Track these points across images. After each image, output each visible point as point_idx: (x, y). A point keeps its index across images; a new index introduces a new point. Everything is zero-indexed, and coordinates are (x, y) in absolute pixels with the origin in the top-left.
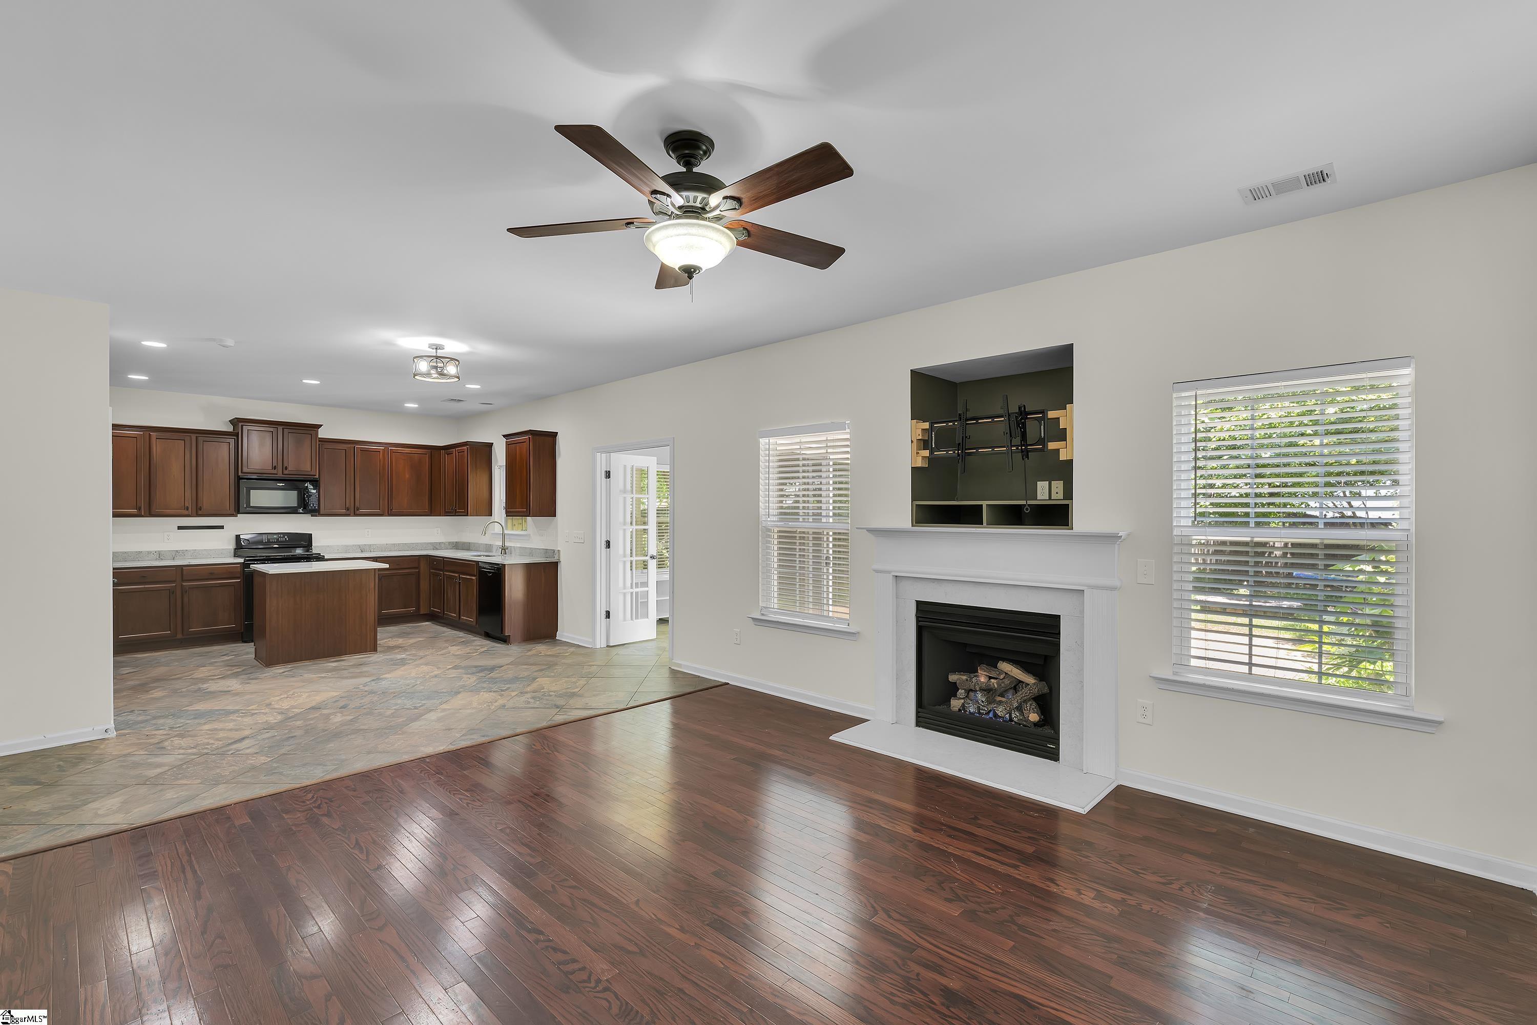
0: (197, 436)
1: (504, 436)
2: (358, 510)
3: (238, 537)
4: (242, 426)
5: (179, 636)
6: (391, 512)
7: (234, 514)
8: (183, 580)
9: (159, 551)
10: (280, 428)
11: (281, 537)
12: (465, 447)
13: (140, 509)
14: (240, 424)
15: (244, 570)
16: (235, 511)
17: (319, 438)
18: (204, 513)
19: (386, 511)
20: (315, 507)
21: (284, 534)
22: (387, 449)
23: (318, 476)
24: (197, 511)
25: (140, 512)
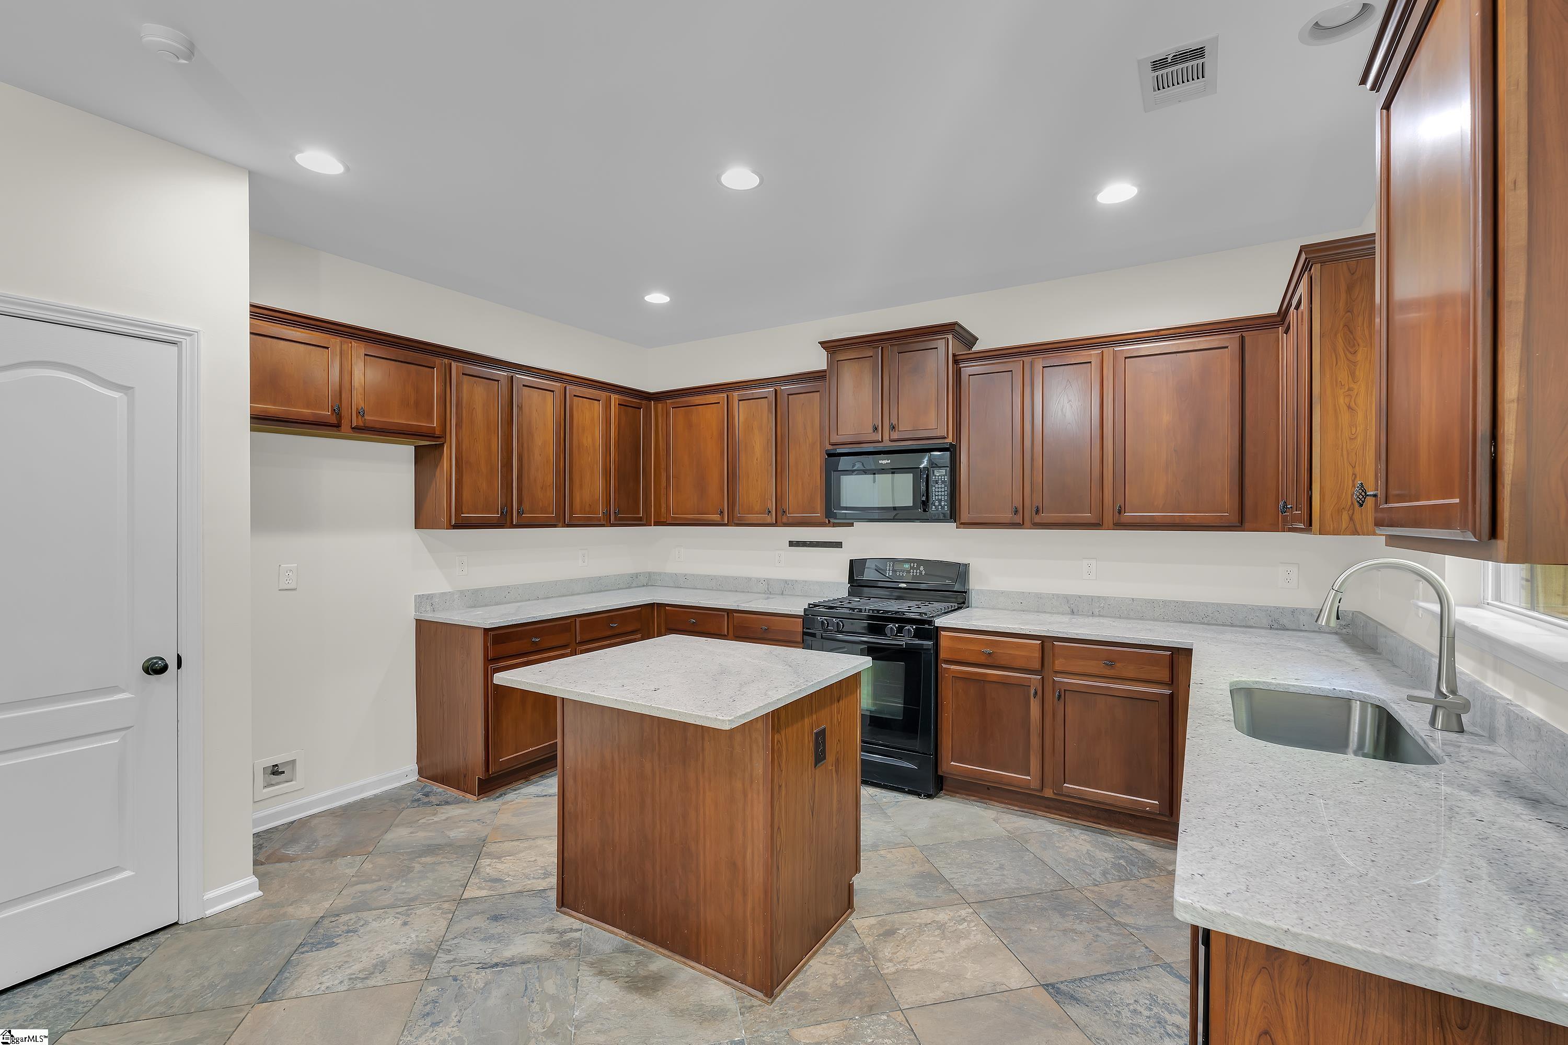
0: (778, 389)
2: (1042, 514)
3: (853, 564)
4: (831, 356)
6: (1119, 520)
9: (769, 580)
10: (884, 346)
11: (914, 568)
13: (722, 513)
16: (825, 516)
17: (954, 355)
18: (791, 521)
19: (1108, 518)
20: (943, 508)
21: (920, 562)
22: (1108, 352)
23: (950, 440)
24: (781, 518)
25: (723, 518)
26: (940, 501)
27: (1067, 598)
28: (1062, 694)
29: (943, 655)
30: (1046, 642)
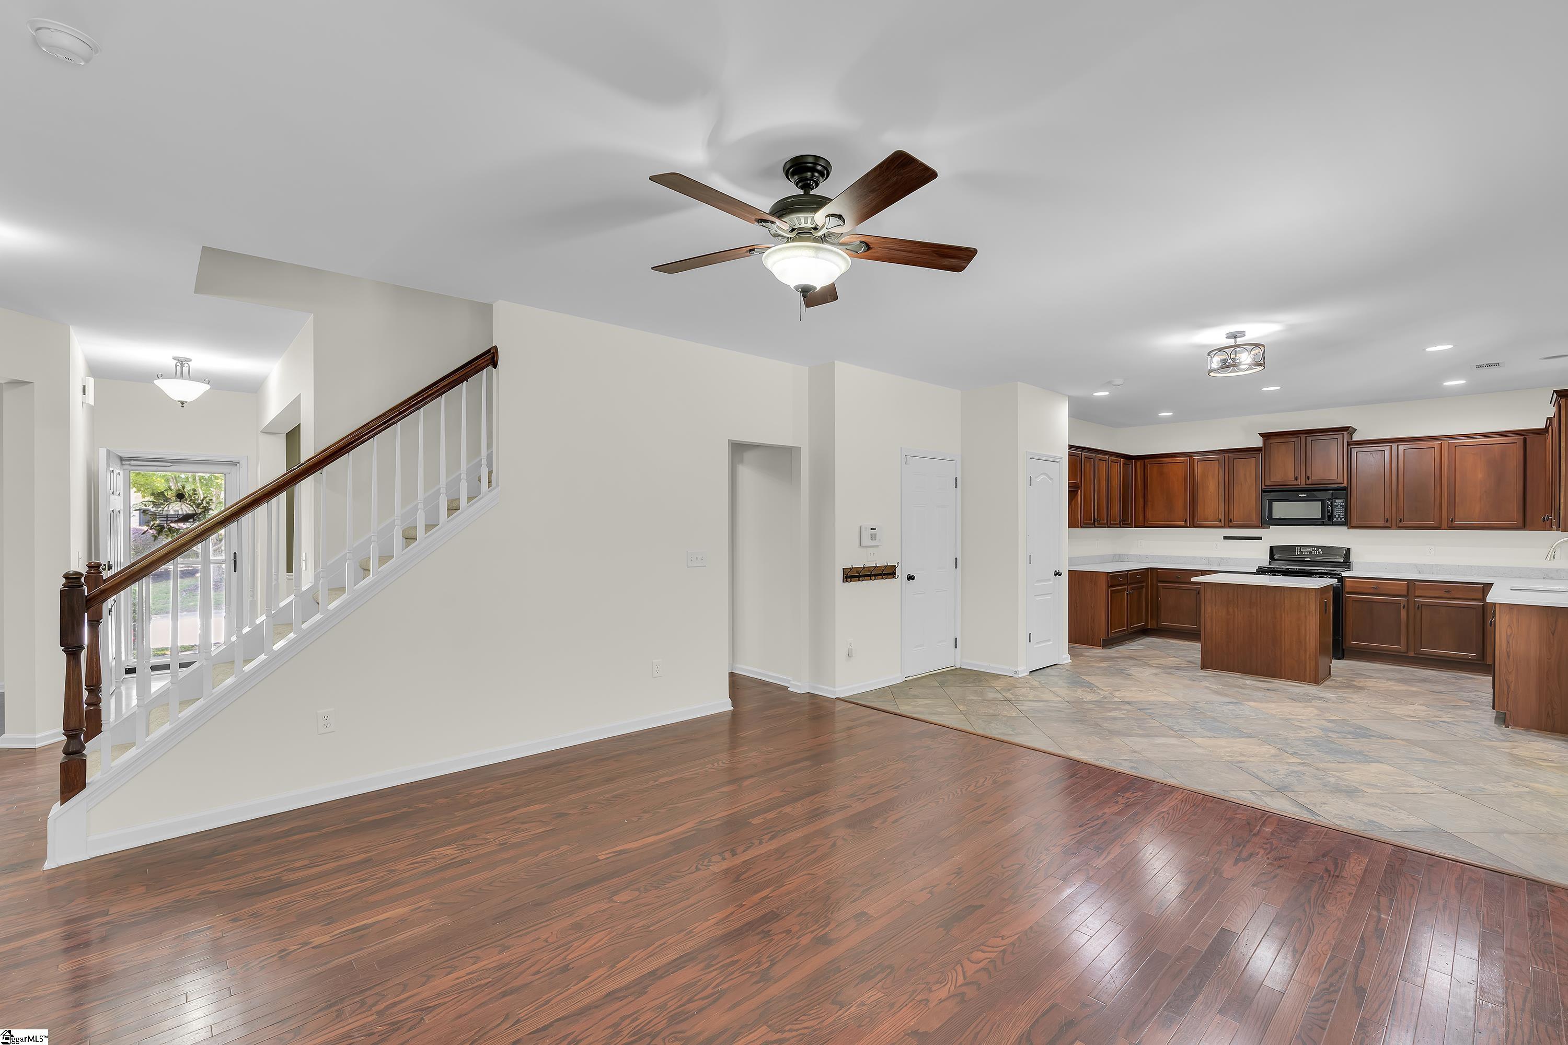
0: (1228, 456)
2: (1401, 521)
3: (1273, 548)
4: (1265, 440)
7: (1264, 526)
9: (1209, 558)
10: (1303, 436)
11: (1315, 550)
13: (1186, 521)
16: (1260, 523)
17: (1347, 442)
18: (1235, 525)
19: (1445, 522)
20: (1341, 519)
21: (1318, 547)
22: (1445, 443)
23: (1345, 484)
24: (1228, 523)
25: (1187, 524)
26: (1339, 515)
27: (1416, 566)
28: (1420, 607)
29: (1347, 589)
30: (1410, 582)
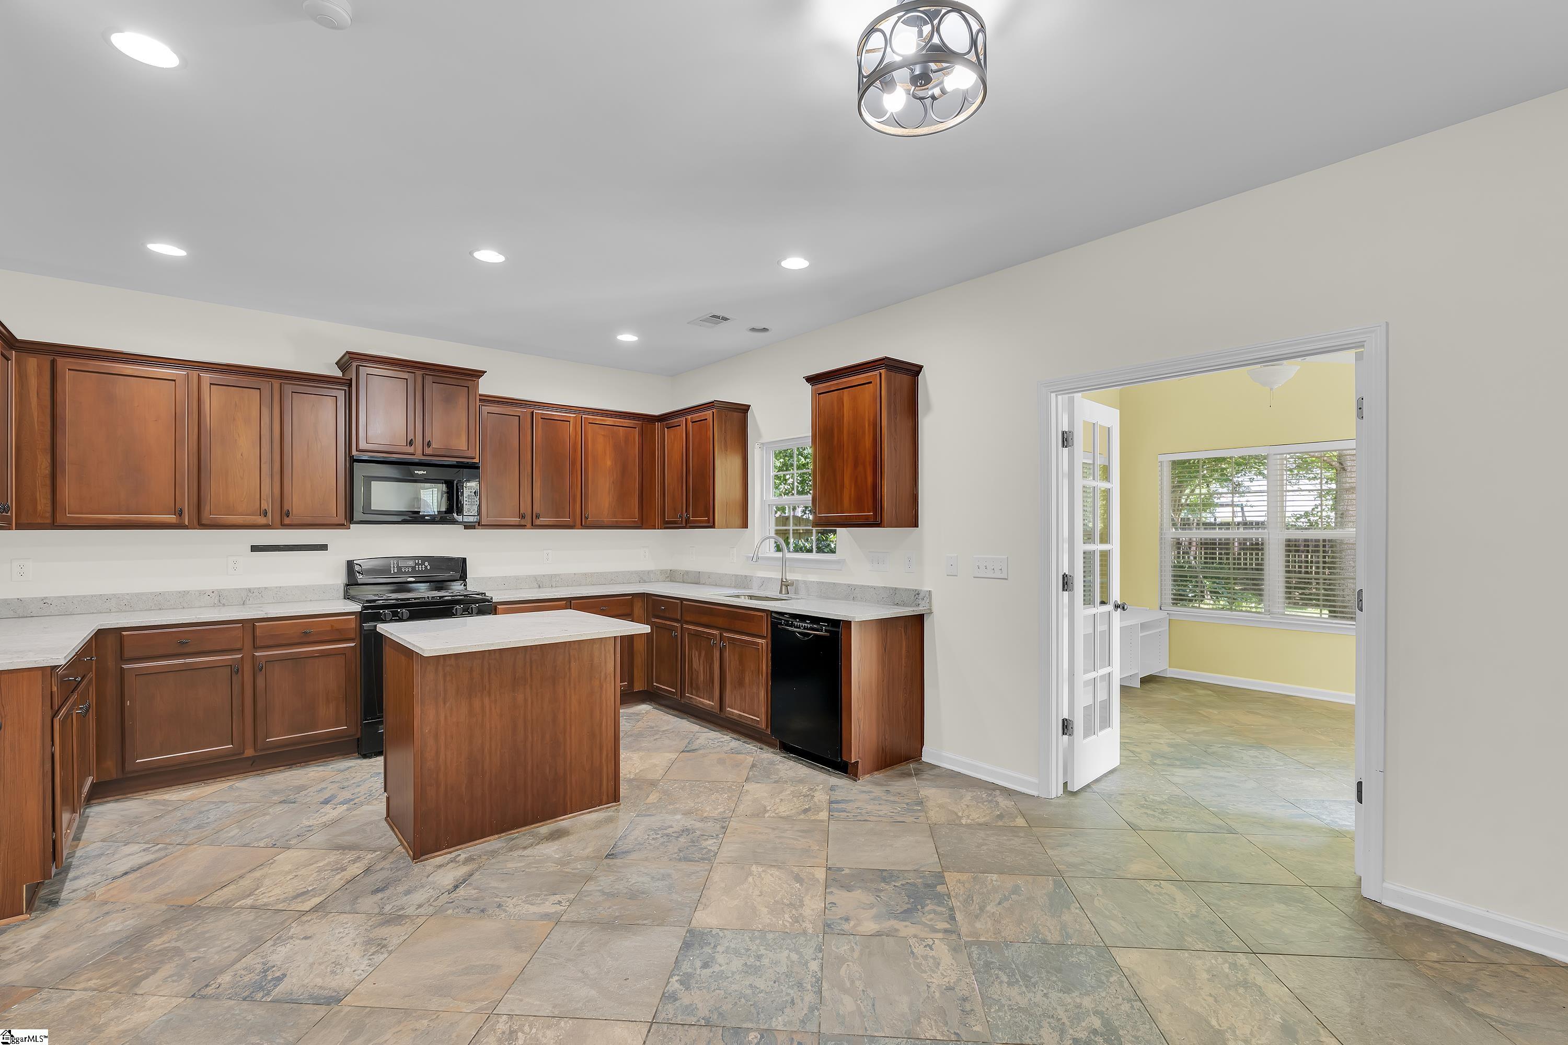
0: (281, 384)
1: (810, 379)
2: (538, 517)
3: (350, 565)
4: (358, 367)
5: (250, 752)
6: (585, 522)
7: (344, 525)
8: (256, 648)
9: (219, 591)
10: (419, 373)
11: (419, 564)
12: (710, 412)
13: (180, 513)
14: (354, 364)
15: (361, 627)
16: (346, 518)
17: (479, 395)
19: (579, 520)
21: (425, 558)
23: (477, 460)
24: (282, 518)
27: (535, 578)
